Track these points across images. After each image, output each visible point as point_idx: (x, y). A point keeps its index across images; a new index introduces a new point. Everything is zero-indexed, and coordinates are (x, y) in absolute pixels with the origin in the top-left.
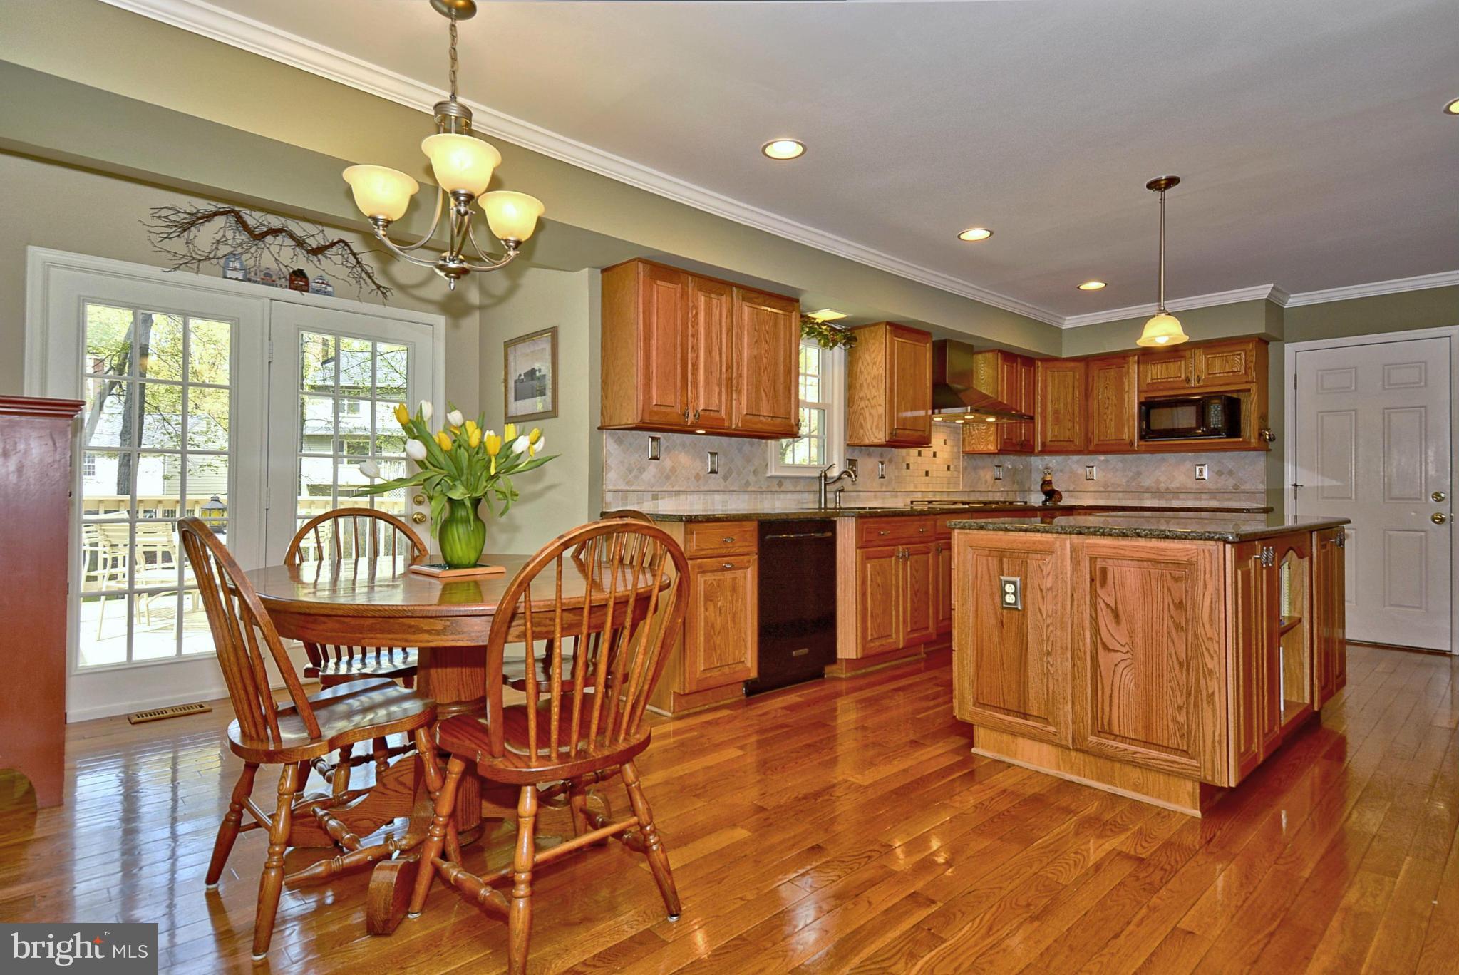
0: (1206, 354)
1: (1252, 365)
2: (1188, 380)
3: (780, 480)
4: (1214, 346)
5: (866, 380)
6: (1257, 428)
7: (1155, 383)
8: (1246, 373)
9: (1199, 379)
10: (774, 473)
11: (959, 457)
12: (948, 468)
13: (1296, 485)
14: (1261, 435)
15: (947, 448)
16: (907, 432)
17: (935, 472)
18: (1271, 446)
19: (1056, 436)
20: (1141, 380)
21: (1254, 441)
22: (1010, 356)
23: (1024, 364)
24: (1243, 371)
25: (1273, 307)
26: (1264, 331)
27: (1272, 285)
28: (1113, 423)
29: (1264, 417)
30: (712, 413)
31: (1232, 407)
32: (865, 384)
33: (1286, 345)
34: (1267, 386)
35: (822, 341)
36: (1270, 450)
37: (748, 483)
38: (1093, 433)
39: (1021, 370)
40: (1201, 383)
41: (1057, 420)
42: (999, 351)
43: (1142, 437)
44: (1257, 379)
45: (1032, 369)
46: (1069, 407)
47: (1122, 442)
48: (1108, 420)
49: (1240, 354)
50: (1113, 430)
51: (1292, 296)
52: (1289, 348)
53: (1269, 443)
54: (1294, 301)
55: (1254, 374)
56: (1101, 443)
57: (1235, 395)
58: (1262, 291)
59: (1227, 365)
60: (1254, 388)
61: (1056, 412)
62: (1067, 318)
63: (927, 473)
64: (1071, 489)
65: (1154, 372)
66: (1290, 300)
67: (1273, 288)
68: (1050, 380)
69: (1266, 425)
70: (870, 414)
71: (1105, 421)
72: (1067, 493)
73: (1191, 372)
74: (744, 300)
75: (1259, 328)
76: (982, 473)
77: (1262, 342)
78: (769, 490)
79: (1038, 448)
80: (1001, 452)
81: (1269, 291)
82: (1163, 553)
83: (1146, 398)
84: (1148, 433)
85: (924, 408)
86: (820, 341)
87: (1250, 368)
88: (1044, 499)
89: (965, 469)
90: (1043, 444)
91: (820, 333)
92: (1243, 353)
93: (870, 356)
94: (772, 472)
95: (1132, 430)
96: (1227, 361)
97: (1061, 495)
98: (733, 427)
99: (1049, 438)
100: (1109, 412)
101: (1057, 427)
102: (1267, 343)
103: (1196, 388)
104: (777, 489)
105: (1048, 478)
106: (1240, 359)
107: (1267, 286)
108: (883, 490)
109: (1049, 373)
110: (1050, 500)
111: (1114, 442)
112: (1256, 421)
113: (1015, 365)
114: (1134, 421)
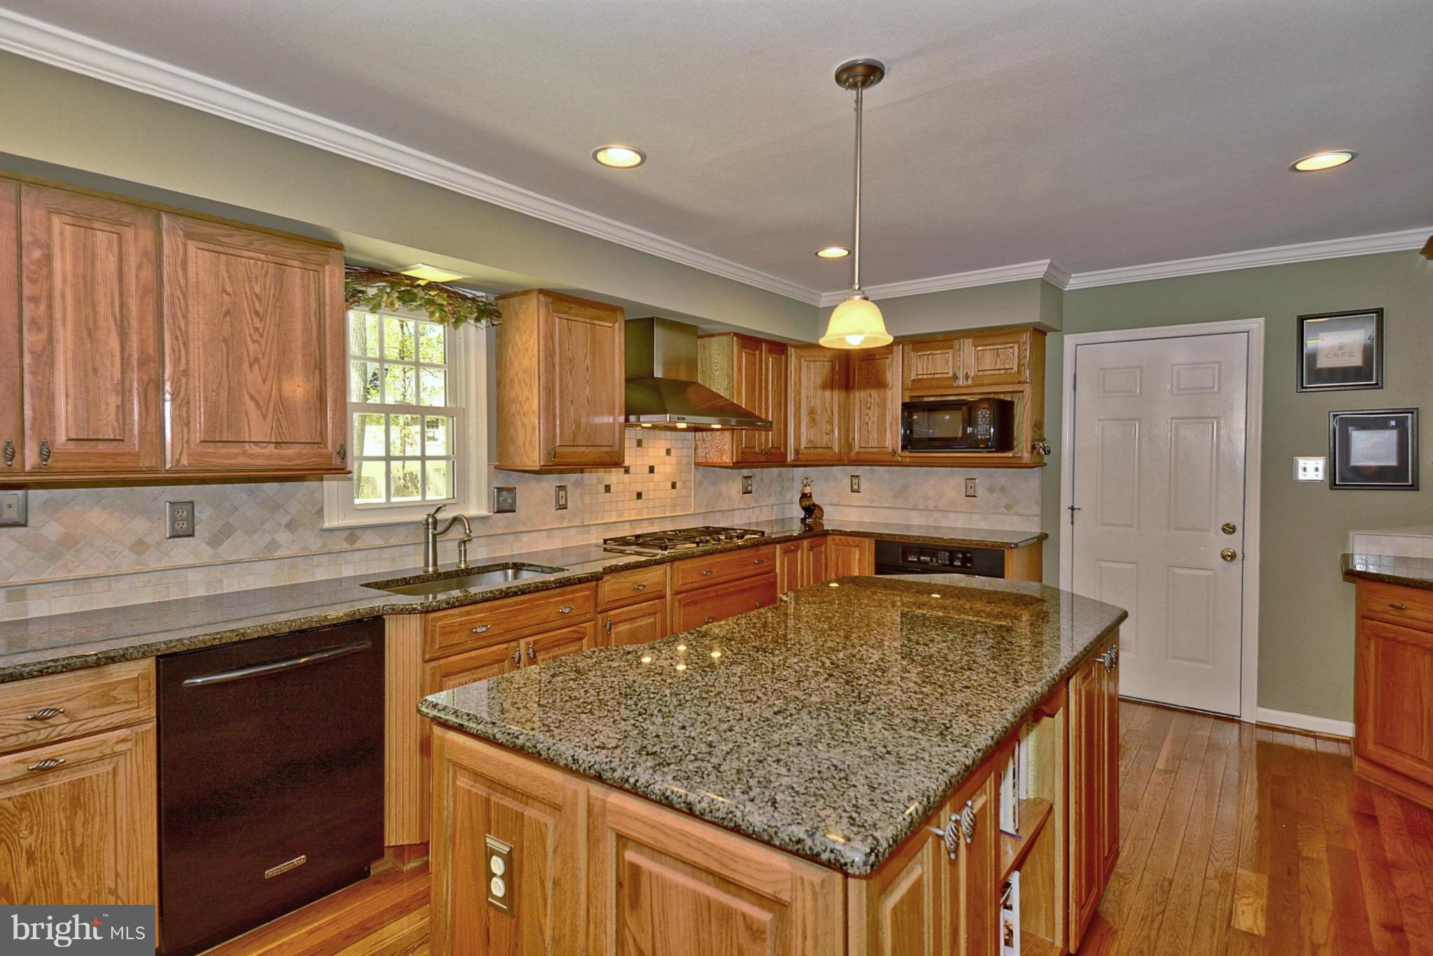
0: (975, 346)
1: (1026, 361)
2: (955, 377)
3: (352, 533)
4: (986, 337)
5: (517, 374)
6: (1029, 439)
7: (921, 379)
8: (1019, 371)
9: (967, 378)
10: (335, 523)
11: (690, 469)
12: (674, 486)
13: (1072, 509)
14: (1033, 447)
15: (672, 459)
16: (581, 449)
17: (652, 493)
18: (1046, 459)
19: (811, 442)
20: (906, 375)
21: (1026, 456)
22: (749, 342)
23: (770, 351)
24: (1016, 369)
25: (1050, 289)
26: (1038, 320)
27: (1048, 261)
28: (875, 427)
29: (1038, 426)
30: (101, 447)
31: (1004, 412)
32: (516, 378)
33: (1065, 336)
34: (1043, 388)
35: (437, 315)
36: (1046, 464)
37: (273, 546)
38: (854, 438)
39: (767, 359)
40: (970, 382)
41: (813, 422)
42: (735, 334)
43: (904, 448)
44: (1031, 379)
45: (783, 357)
46: (827, 405)
47: (885, 449)
48: (870, 424)
49: (1012, 348)
50: (875, 435)
51: (1073, 275)
52: (1069, 340)
53: (1043, 454)
54: (1076, 282)
55: (1028, 372)
56: (863, 450)
57: (1008, 398)
58: (1036, 269)
59: (998, 360)
60: (1027, 389)
61: (812, 412)
62: (824, 294)
63: (639, 495)
64: (835, 502)
65: (920, 366)
66: (1071, 281)
67: (1050, 265)
68: (804, 372)
69: (1041, 435)
70: (522, 423)
71: (867, 424)
72: (831, 507)
73: (959, 368)
74: (189, 236)
75: (1031, 314)
76: (724, 488)
77: (1039, 332)
78: (326, 550)
79: (790, 457)
80: (737, 465)
81: (1045, 268)
82: (733, 865)
83: (911, 397)
84: (910, 442)
85: (612, 413)
86: (432, 313)
87: (1024, 365)
88: (803, 516)
89: (699, 485)
90: (797, 452)
91: (430, 302)
92: (1016, 346)
93: (521, 339)
94: (332, 521)
95: (893, 437)
96: (998, 355)
97: (822, 511)
98: (168, 466)
99: (803, 446)
100: (871, 413)
101: (812, 431)
102: (1043, 333)
103: (965, 388)
104: (346, 546)
105: (807, 490)
106: (1013, 354)
107: (1043, 262)
108: (564, 525)
109: (804, 363)
110: (810, 517)
111: (876, 450)
112: (1029, 431)
113: (757, 353)
114: (897, 424)
